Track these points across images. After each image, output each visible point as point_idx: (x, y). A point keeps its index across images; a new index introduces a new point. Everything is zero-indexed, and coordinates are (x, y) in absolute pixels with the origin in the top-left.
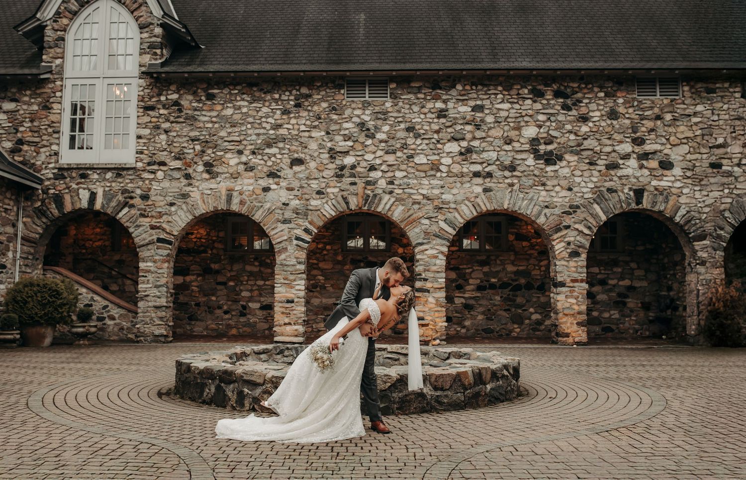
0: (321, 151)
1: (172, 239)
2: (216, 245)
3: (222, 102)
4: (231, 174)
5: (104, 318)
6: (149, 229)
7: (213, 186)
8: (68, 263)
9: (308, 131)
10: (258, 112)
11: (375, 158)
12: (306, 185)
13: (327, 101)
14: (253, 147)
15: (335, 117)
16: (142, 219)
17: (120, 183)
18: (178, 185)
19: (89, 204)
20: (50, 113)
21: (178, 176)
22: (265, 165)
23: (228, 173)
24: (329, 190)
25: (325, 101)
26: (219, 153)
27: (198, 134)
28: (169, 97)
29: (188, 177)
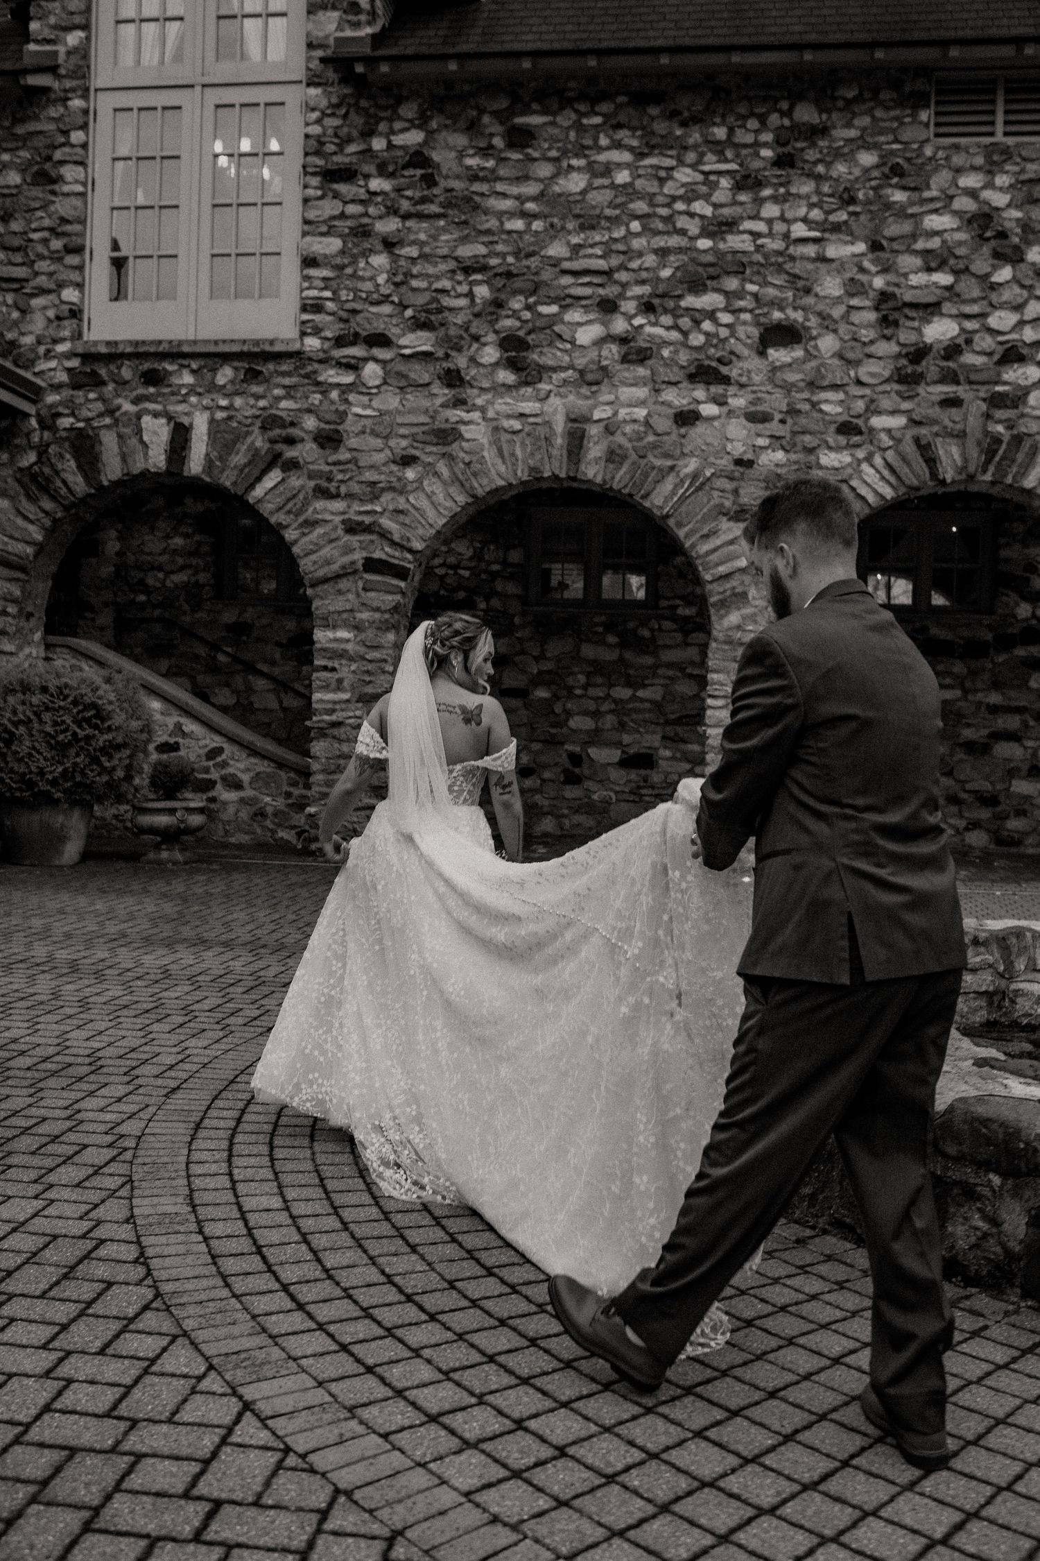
0: (855, 302)
1: (407, 561)
2: (499, 586)
3: (554, 153)
4: (582, 373)
5: (211, 784)
6: (340, 532)
7: (529, 407)
8: (102, 629)
9: (816, 241)
10: (662, 181)
11: (1021, 323)
12: (806, 407)
13: (876, 146)
14: (646, 289)
15: (899, 196)
16: (320, 504)
17: (258, 397)
18: (426, 403)
19: (169, 460)
20: (54, 193)
21: (426, 378)
22: (685, 345)
23: (571, 366)
24: (877, 422)
25: (868, 147)
26: (545, 310)
27: (482, 250)
28: (398, 140)
29: (453, 379)
